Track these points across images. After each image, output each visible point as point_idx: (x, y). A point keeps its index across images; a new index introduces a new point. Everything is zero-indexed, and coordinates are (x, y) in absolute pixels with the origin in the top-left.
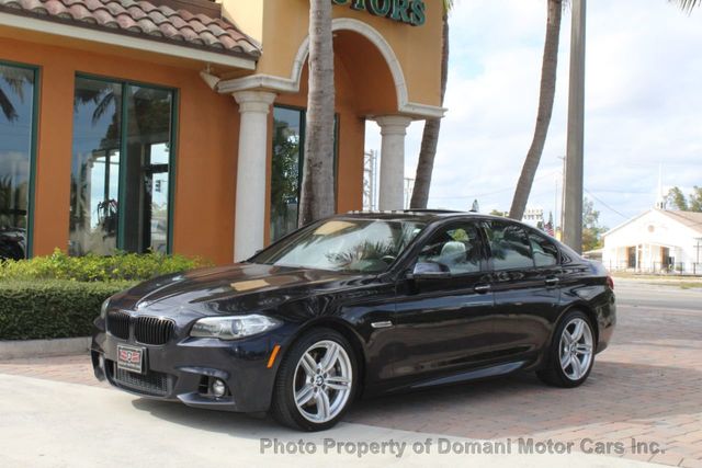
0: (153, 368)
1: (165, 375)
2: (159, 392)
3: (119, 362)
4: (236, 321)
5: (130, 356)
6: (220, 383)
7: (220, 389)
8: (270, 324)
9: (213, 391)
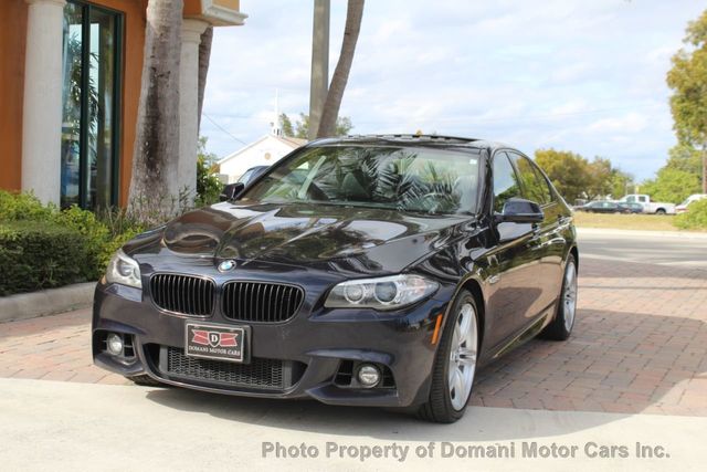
0: (257, 354)
1: (279, 363)
2: (264, 386)
3: (187, 348)
4: (379, 284)
5: (218, 338)
6: (370, 369)
7: (369, 377)
8: (425, 287)
9: (359, 380)
